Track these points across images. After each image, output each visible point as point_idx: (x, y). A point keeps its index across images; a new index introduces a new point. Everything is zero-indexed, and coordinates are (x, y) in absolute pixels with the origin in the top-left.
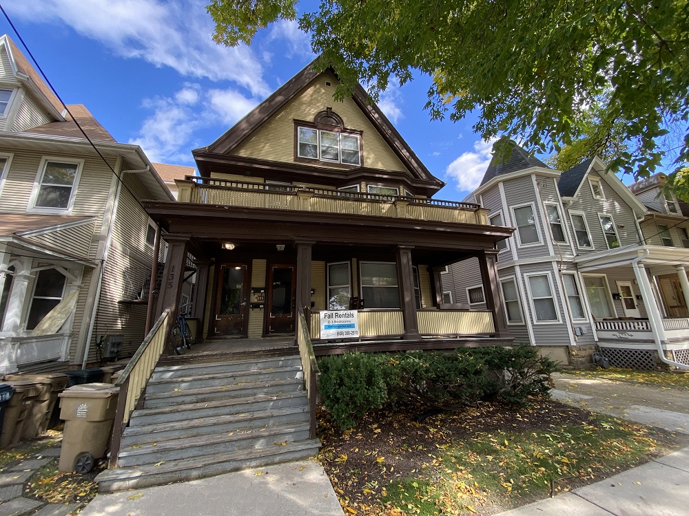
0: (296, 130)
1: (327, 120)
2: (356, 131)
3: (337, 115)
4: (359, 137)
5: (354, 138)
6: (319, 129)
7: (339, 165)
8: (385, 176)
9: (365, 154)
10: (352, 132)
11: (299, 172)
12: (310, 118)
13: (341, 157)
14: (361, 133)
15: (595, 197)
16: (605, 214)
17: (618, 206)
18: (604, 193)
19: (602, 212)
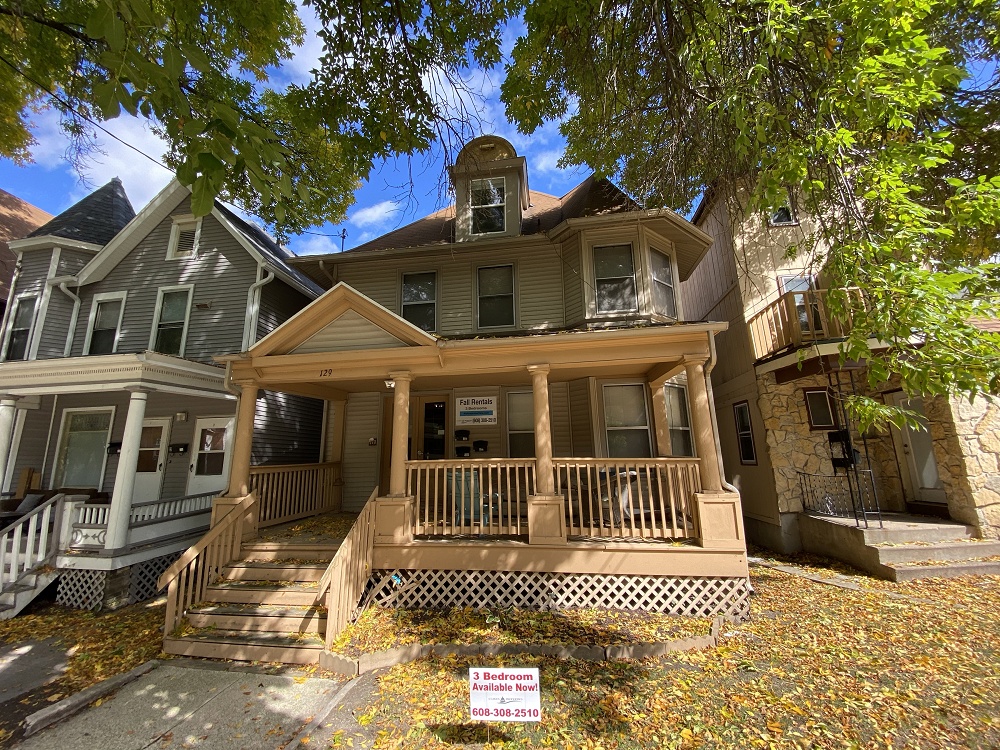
15: (169, 257)
16: (180, 287)
17: (224, 263)
18: (200, 242)
19: (176, 282)
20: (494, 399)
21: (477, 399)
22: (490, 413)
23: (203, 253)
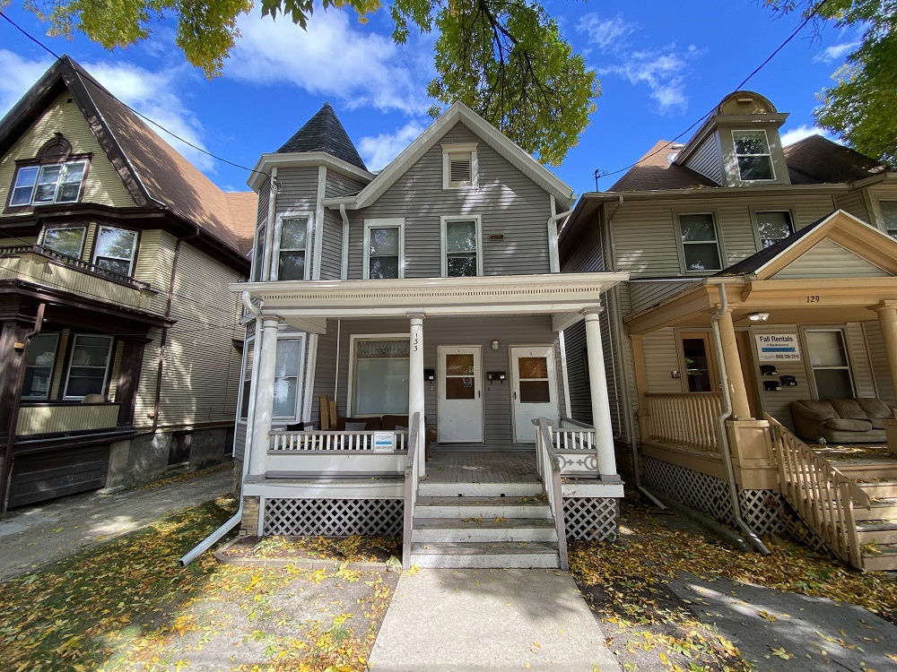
0: (16, 173)
2: (83, 155)
4: (86, 162)
5: (80, 165)
6: (42, 164)
9: (88, 184)
10: (80, 157)
14: (90, 156)
15: (446, 186)
16: (464, 216)
17: (508, 196)
18: (479, 173)
19: (459, 213)
20: (794, 337)
21: (777, 336)
22: (792, 350)
23: (484, 184)
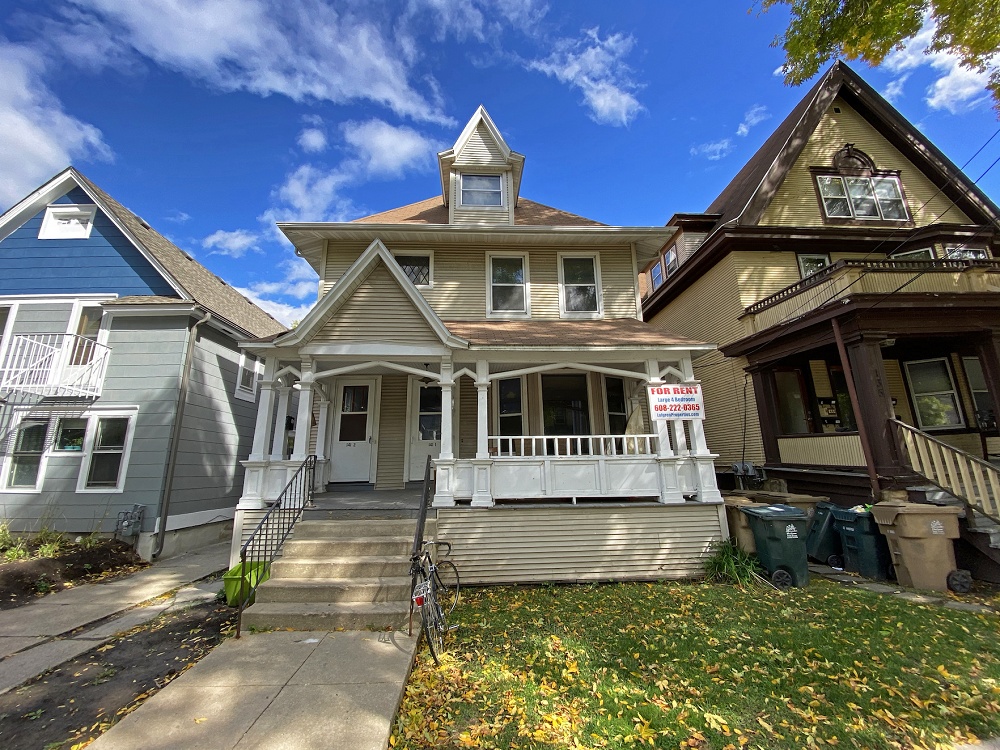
0: (815, 182)
1: (849, 162)
2: (891, 171)
3: (861, 152)
4: (896, 179)
5: (889, 182)
6: (843, 175)
7: (882, 223)
8: (968, 234)
9: (911, 204)
10: (887, 173)
11: (848, 238)
12: (828, 163)
13: (881, 211)
14: (898, 174)
